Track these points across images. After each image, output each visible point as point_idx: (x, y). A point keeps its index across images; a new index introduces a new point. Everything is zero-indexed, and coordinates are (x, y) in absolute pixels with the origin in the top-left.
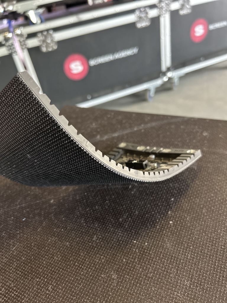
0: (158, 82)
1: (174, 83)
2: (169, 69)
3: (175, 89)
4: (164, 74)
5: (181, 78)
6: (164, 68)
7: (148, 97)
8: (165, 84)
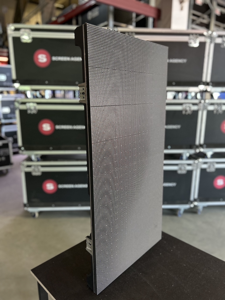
0: (187, 206)
1: (199, 210)
2: (195, 200)
3: (199, 213)
4: (192, 202)
5: (204, 208)
6: (192, 198)
7: (178, 213)
8: (191, 208)
